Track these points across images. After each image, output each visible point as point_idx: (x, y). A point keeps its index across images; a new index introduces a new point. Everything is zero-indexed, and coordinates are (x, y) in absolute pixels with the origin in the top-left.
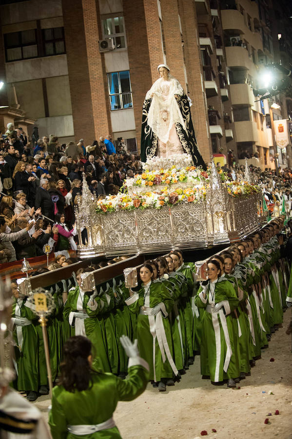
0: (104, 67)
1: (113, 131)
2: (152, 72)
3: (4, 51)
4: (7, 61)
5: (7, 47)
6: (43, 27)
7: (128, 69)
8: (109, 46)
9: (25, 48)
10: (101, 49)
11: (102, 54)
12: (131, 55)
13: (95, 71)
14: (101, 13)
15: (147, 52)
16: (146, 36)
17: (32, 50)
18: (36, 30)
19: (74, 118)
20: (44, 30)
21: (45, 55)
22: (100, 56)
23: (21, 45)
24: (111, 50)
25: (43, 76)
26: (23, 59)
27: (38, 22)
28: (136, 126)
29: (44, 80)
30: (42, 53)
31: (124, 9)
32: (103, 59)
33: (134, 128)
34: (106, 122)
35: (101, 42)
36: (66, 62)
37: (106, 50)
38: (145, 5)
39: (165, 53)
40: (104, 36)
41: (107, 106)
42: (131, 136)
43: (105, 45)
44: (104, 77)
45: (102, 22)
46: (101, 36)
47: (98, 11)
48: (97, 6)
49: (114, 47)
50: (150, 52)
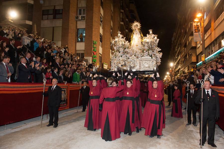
0: (76, 26)
1: (77, 50)
2: (93, 29)
3: (42, 16)
4: (42, 19)
5: (43, 15)
6: (56, 8)
7: (85, 28)
8: (79, 18)
9: (49, 16)
12: (86, 23)
13: (72, 26)
14: (79, 6)
15: (92, 22)
16: (93, 16)
17: (51, 16)
18: (53, 9)
19: (61, 42)
20: (56, 10)
21: (55, 19)
22: (75, 22)
23: (48, 15)
24: (79, 20)
25: (53, 26)
26: (48, 19)
27: (55, 6)
28: (85, 48)
29: (53, 27)
30: (55, 18)
31: (86, 6)
32: (77, 23)
33: (84, 49)
34: (75, 45)
35: (76, 16)
36: (62, 22)
37: (77, 19)
38: (94, 5)
39: (103, 28)
40: (78, 15)
41: (76, 40)
42: (83, 52)
43: (77, 18)
44: (76, 30)
45: (78, 10)
46: (77, 15)
47: (77, 6)
48: (77, 4)
49: (80, 19)
50: (93, 22)
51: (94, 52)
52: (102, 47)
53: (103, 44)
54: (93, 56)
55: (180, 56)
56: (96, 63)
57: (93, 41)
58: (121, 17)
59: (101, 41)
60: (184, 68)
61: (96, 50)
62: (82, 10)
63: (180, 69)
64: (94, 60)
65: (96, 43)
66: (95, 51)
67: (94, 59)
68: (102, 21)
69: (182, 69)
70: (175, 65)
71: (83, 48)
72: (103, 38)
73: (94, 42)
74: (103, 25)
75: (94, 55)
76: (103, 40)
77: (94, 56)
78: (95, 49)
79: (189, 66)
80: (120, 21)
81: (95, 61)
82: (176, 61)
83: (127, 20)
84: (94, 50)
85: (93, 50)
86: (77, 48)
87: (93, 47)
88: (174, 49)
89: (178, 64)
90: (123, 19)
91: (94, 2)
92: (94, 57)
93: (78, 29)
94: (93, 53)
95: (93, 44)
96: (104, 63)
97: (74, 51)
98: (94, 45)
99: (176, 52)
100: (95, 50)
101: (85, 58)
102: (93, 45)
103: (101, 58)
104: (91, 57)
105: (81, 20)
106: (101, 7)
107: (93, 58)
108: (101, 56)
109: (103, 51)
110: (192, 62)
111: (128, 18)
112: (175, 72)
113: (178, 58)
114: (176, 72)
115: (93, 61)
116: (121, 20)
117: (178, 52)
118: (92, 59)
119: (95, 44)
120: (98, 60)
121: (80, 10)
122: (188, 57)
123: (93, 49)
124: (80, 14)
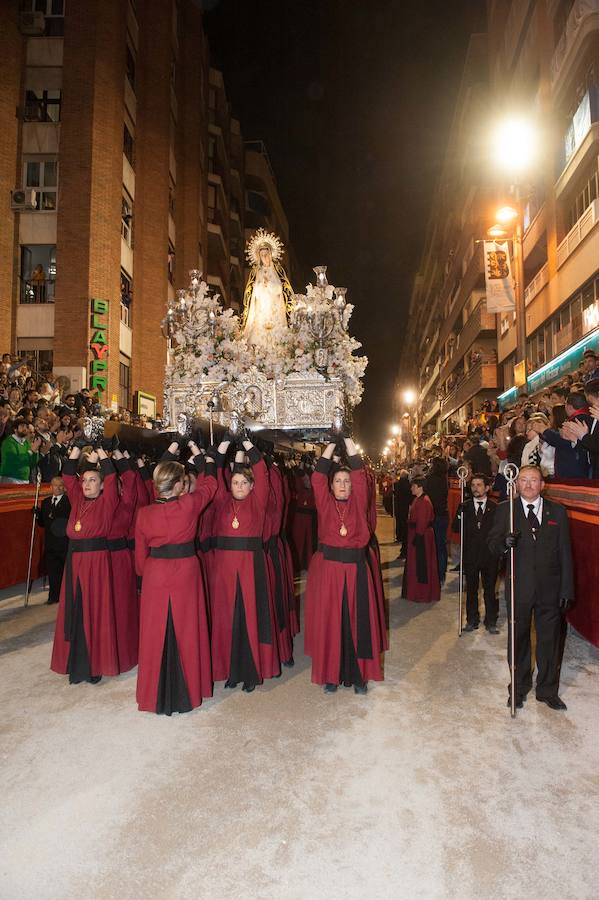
0: (17, 235)
1: (19, 335)
2: (92, 251)
7: (55, 242)
8: (27, 201)
10: (14, 203)
11: (17, 215)
12: (62, 222)
14: (24, 151)
15: (87, 219)
16: (89, 195)
22: (13, 216)
24: (29, 209)
28: (56, 331)
31: (61, 149)
32: (17, 221)
33: (52, 334)
34: (9, 315)
35: (15, 191)
37: (19, 206)
38: (94, 147)
39: (133, 247)
40: (24, 187)
41: (14, 295)
42: (46, 346)
43: (19, 197)
44: (15, 251)
45: (25, 165)
46: (18, 185)
47: (20, 148)
48: (20, 140)
49: (34, 203)
50: (92, 221)
51: (97, 347)
52: (130, 326)
53: (135, 312)
54: (92, 363)
55: (440, 366)
56: (104, 393)
57: (93, 301)
58: (211, 203)
59: (127, 301)
60: (452, 411)
61: (104, 340)
62: (42, 165)
63: (438, 414)
64: (95, 382)
65: (106, 307)
66: (102, 344)
67: (97, 375)
68: (131, 218)
69: (448, 414)
70: (422, 397)
71: (48, 329)
72: (135, 288)
73: (96, 305)
74: (132, 232)
75: (97, 358)
76: (135, 297)
77: (96, 363)
78: (101, 332)
79: (471, 404)
80: (207, 220)
81: (99, 386)
82: (424, 384)
83: (235, 217)
84: (97, 339)
85: (94, 337)
86: (18, 328)
87: (92, 326)
88: (417, 338)
89: (432, 393)
90: (216, 212)
91: (94, 137)
92: (95, 367)
93: (24, 248)
94: (94, 350)
95: (90, 314)
96: (140, 393)
97: (8, 341)
98: (96, 317)
99: (425, 351)
100: (100, 337)
101: (58, 371)
102: (92, 317)
103: (126, 373)
104: (84, 369)
105: (38, 208)
106: (125, 158)
107: (92, 372)
108: (126, 362)
109: (137, 341)
110: (483, 387)
111: (238, 211)
112: (422, 424)
113: (431, 371)
114: (425, 427)
115: (95, 385)
116: (211, 216)
117: (431, 350)
118: (89, 376)
119: (101, 311)
120: (112, 380)
121: (33, 167)
122: (467, 369)
123: (91, 332)
124: (34, 183)
